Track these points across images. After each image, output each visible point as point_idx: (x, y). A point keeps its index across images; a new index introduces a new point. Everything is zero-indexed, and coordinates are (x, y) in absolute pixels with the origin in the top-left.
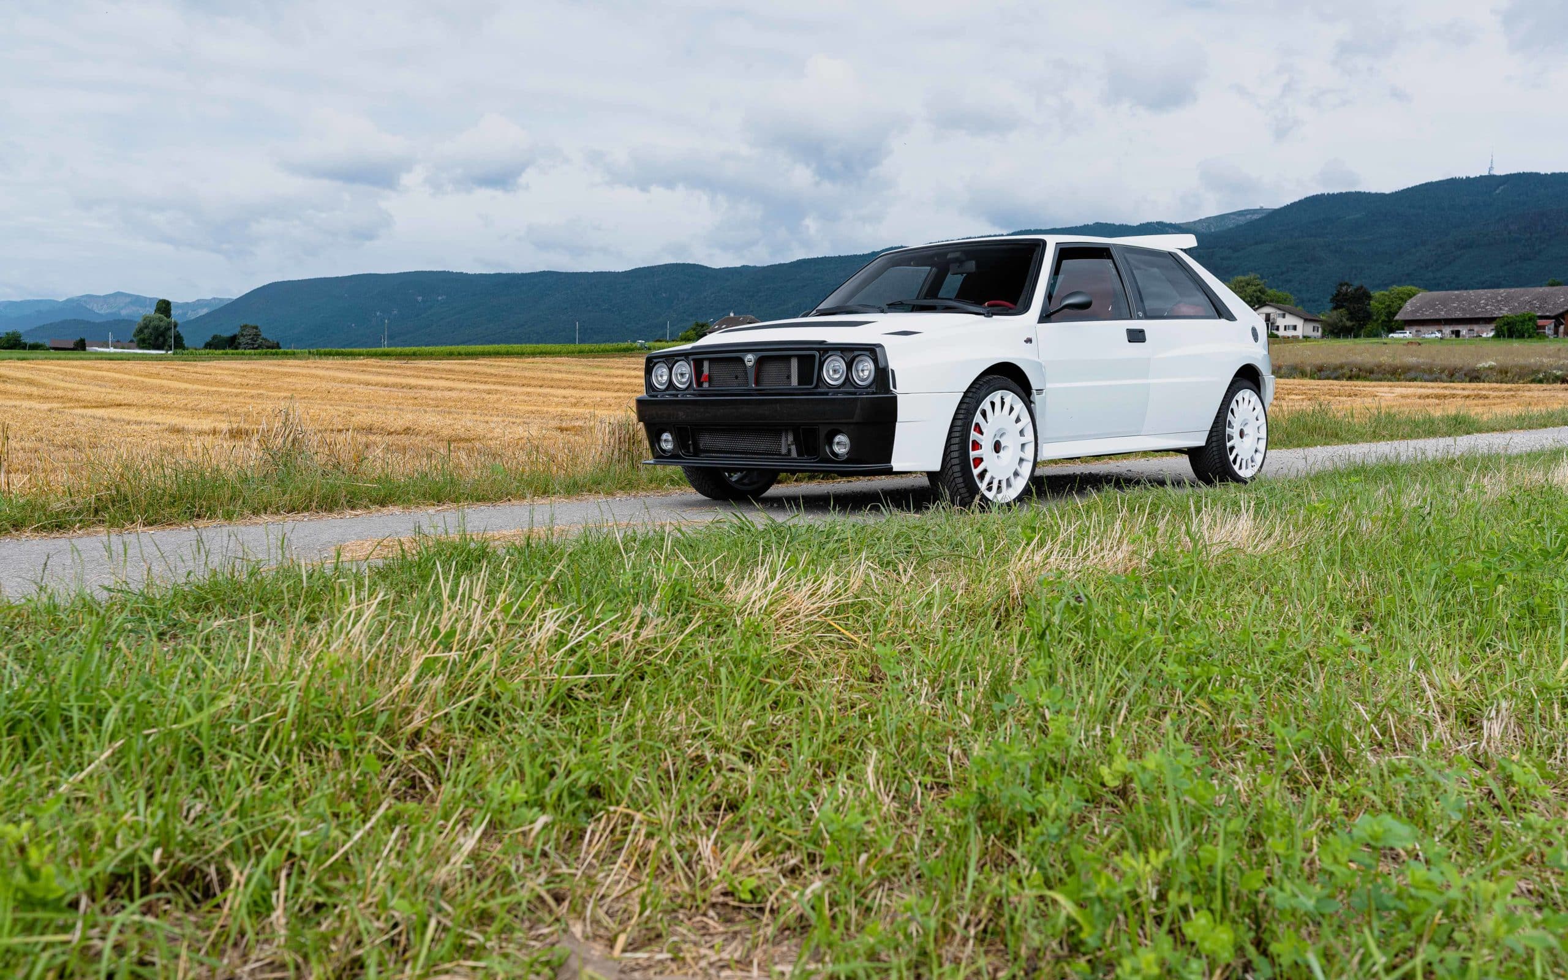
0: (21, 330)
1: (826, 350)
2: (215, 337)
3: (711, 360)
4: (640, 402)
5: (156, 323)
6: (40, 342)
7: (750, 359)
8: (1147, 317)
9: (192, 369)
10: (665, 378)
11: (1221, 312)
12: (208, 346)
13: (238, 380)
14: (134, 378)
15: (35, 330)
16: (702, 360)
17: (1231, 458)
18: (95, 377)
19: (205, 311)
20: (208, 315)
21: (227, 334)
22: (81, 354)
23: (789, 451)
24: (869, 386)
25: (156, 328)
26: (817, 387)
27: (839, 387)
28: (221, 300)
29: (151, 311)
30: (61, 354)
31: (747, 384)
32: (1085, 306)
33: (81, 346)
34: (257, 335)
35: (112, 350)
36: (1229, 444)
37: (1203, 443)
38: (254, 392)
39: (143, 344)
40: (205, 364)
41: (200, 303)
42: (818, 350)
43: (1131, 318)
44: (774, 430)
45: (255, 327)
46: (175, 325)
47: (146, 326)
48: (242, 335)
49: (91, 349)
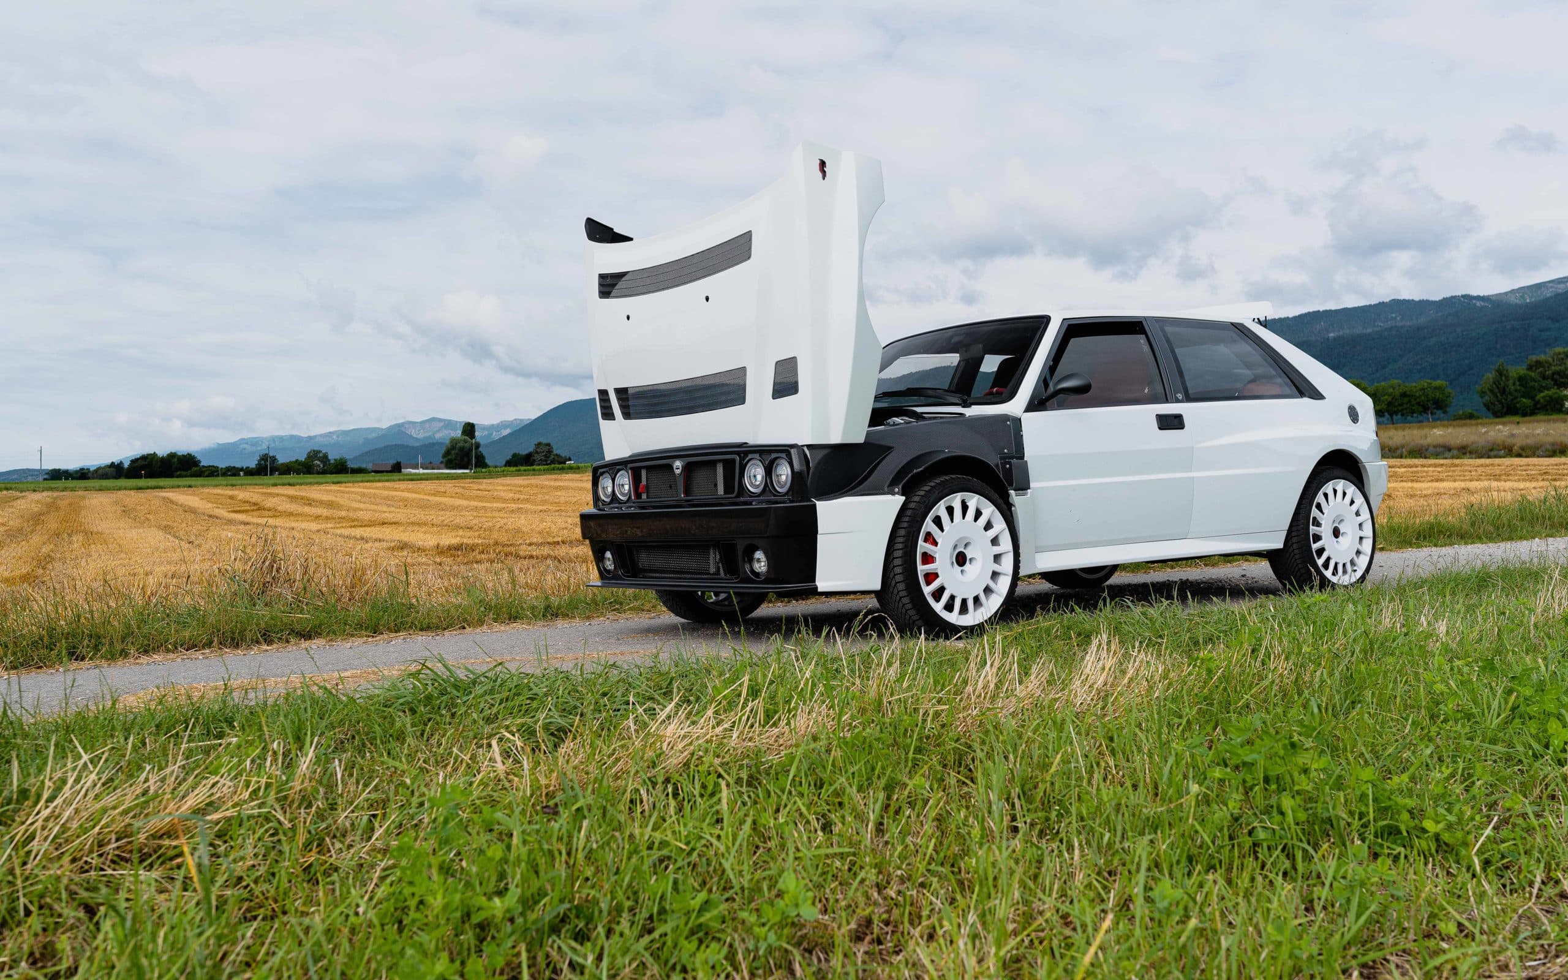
0: (348, 456)
1: (747, 453)
2: (514, 455)
3: (649, 469)
4: (584, 517)
5: (461, 444)
6: (364, 466)
7: (678, 464)
8: (1189, 398)
9: (476, 487)
10: (610, 490)
11: (1304, 389)
12: (509, 463)
13: (511, 495)
14: (421, 496)
15: (361, 455)
16: (640, 468)
17: (1320, 562)
18: (387, 498)
19: (507, 431)
20: (509, 435)
21: (524, 452)
22: (396, 476)
23: (718, 569)
24: (786, 494)
25: (462, 449)
26: (738, 496)
27: (759, 496)
28: (521, 420)
29: (458, 433)
30: (378, 476)
31: (678, 494)
32: (1084, 389)
33: (397, 468)
34: (550, 452)
35: (421, 471)
36: (1315, 546)
37: (1280, 545)
38: (514, 506)
39: (450, 465)
40: (489, 481)
41: (503, 425)
42: (738, 453)
43: (1167, 401)
44: (700, 546)
45: (548, 445)
46: (478, 446)
47: (453, 447)
48: (537, 452)
49: (404, 471)
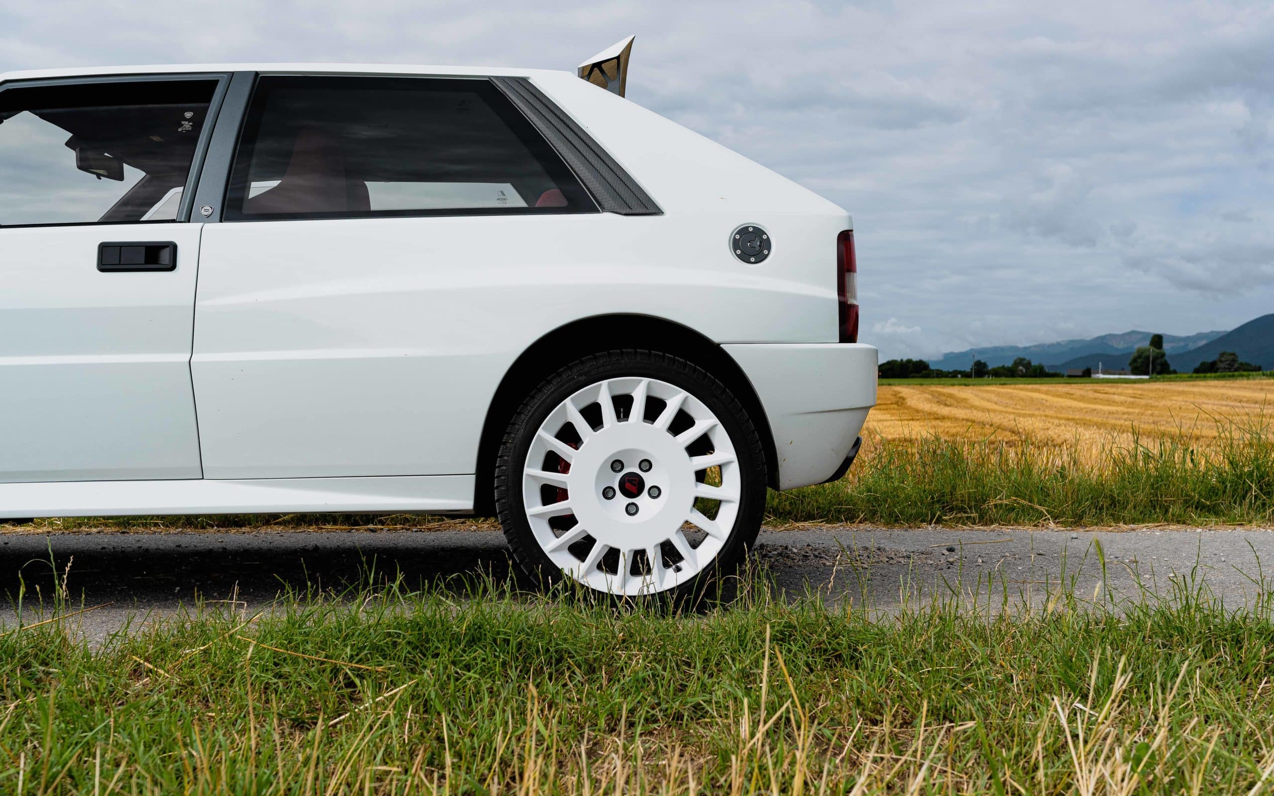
0: (1045, 363)
2: (1202, 364)
5: (1148, 353)
6: (1060, 371)
12: (1197, 371)
20: (1207, 345)
21: (1210, 361)
22: (1086, 379)
25: (1148, 358)
29: (1146, 344)
30: (1071, 380)
33: (1087, 374)
34: (1234, 361)
41: (1200, 336)
45: (1234, 354)
46: (1163, 355)
47: (1139, 357)
48: (1221, 361)
49: (1093, 376)
